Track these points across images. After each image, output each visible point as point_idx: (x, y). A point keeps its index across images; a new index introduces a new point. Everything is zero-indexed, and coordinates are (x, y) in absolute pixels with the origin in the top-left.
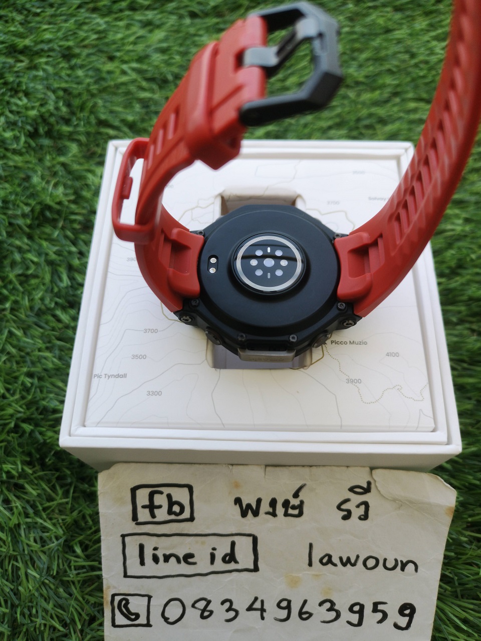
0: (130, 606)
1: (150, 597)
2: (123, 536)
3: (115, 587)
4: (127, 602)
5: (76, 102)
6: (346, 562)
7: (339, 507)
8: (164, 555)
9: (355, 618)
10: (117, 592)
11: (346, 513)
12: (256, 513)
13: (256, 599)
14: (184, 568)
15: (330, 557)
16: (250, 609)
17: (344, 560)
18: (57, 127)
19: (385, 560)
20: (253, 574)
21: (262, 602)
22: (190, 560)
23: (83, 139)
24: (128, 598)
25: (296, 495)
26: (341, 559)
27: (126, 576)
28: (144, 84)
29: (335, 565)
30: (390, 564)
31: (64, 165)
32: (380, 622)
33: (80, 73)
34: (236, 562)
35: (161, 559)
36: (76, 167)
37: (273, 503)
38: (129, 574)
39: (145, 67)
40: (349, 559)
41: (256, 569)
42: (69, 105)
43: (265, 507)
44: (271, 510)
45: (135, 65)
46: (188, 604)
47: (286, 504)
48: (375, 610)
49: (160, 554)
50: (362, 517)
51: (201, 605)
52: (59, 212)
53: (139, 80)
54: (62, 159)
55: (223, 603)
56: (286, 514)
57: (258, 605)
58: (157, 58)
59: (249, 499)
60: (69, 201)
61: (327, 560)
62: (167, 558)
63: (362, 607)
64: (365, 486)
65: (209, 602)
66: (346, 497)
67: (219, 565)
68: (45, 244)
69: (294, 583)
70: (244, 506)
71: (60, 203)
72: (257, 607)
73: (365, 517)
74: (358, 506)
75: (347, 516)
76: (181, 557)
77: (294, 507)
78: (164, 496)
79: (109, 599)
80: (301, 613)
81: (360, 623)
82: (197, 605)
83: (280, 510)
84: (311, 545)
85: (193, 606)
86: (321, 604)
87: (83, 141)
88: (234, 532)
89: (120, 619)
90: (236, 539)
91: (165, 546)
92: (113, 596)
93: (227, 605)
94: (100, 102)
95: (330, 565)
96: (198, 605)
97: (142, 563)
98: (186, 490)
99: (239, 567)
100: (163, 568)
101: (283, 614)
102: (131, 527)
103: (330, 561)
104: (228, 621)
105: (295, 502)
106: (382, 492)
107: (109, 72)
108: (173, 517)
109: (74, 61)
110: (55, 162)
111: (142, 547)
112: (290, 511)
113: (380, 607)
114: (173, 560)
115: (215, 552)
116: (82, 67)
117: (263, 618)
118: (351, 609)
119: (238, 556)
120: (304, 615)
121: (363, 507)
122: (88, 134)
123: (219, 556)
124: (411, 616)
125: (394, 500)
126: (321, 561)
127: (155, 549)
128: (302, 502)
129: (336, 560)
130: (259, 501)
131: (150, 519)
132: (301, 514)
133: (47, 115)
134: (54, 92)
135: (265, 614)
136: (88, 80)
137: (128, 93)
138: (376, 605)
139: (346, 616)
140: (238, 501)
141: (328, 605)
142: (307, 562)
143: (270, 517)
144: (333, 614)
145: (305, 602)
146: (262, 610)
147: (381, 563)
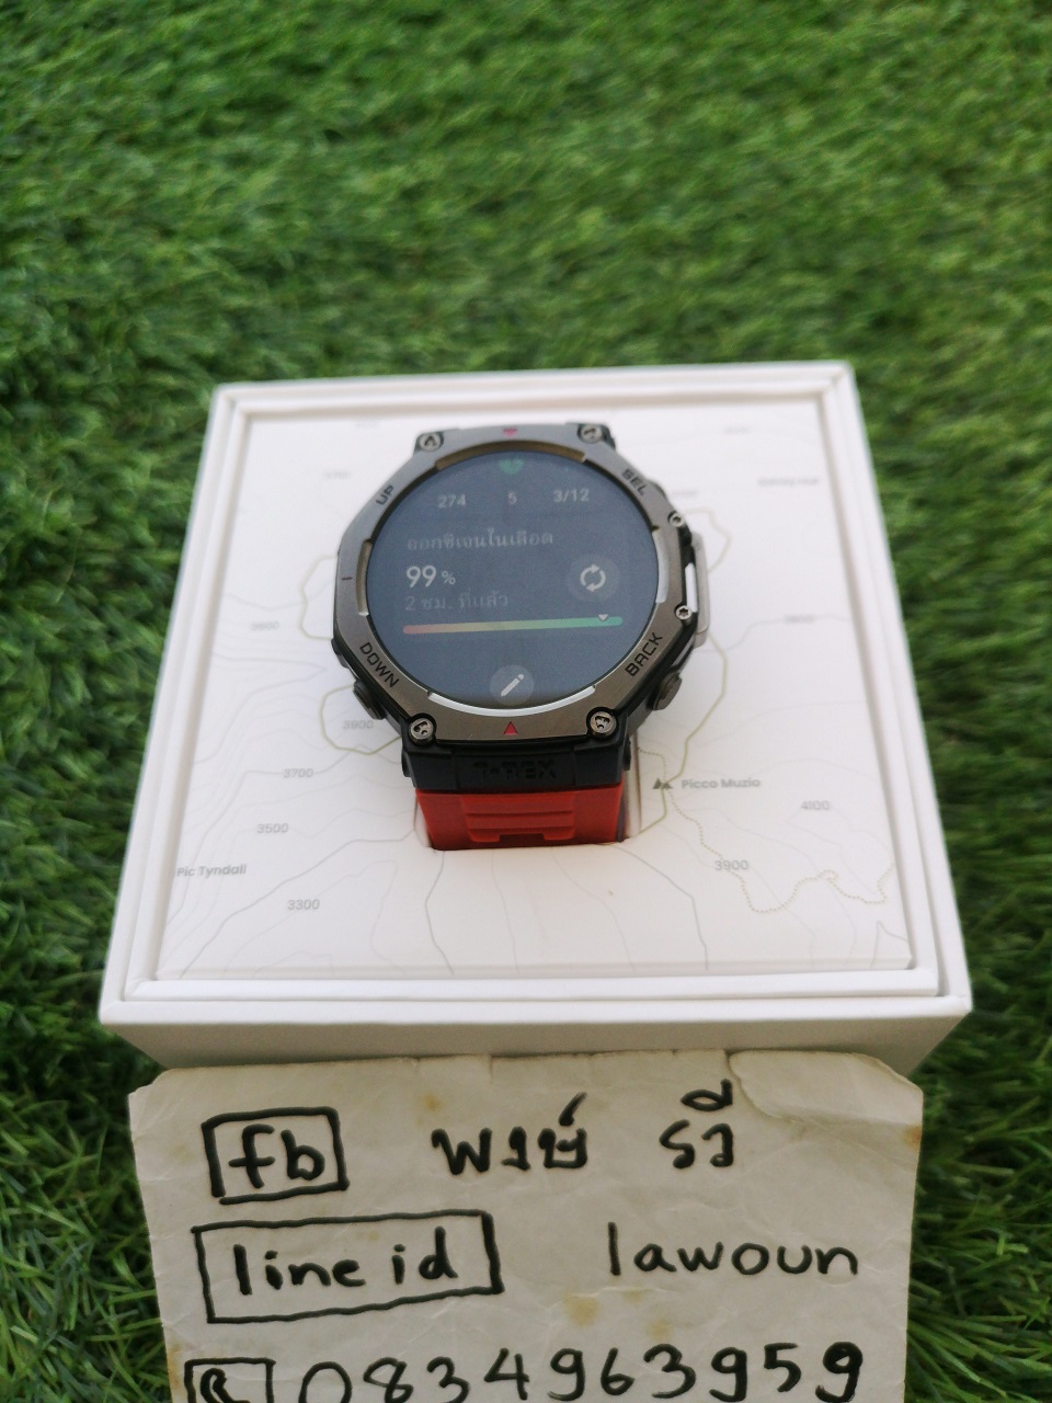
0: (227, 1386)
1: (269, 1364)
2: (197, 1231)
3: (191, 1347)
4: (221, 1378)
5: (94, 326)
6: (694, 1262)
7: (665, 1141)
8: (292, 1269)
9: (727, 1384)
10: (197, 1357)
11: (681, 1153)
12: (482, 1164)
13: (504, 1354)
14: (337, 1295)
15: (657, 1251)
16: (493, 1376)
17: (691, 1256)
18: (57, 381)
19: (782, 1252)
20: (492, 1298)
21: (519, 1360)
22: (350, 1276)
23: (111, 398)
24: (223, 1367)
25: (566, 1120)
26: (682, 1255)
27: (212, 1319)
28: (237, 279)
29: (671, 1269)
30: (794, 1261)
31: (74, 456)
32: (785, 1388)
33: (103, 268)
34: (452, 1275)
35: (286, 1277)
36: (97, 457)
37: (517, 1140)
38: (218, 1315)
39: (236, 246)
40: (700, 1255)
41: (496, 1287)
42: (79, 332)
43: (500, 1149)
44: (514, 1156)
45: (216, 244)
46: (356, 1372)
47: (547, 1140)
48: (771, 1362)
49: (281, 1266)
50: (720, 1159)
51: (384, 1375)
52: (63, 552)
53: (226, 274)
54: (69, 442)
55: (432, 1367)
56: (549, 1163)
57: (509, 1367)
58: (260, 225)
59: (463, 1134)
60: (86, 527)
61: (652, 1259)
62: (298, 1275)
63: (741, 1358)
64: (718, 1091)
65: (400, 1368)
66: (679, 1118)
67: (414, 1284)
68: (36, 620)
69: (585, 1314)
70: (454, 1149)
71: (64, 533)
72: (508, 1373)
73: (726, 1159)
74: (707, 1137)
75: (686, 1159)
76: (329, 1269)
77: (564, 1147)
78: (276, 1136)
79: (181, 1373)
80: (606, 1381)
81: (740, 1393)
82: (375, 1376)
83: (535, 1155)
84: (612, 1230)
85: (367, 1378)
86: (649, 1357)
87: (112, 404)
88: (439, 1208)
90: (445, 1223)
91: (292, 1248)
92: (189, 1366)
93: (441, 1371)
94: (145, 323)
95: (659, 1271)
96: (378, 1375)
97: (245, 1289)
98: (322, 1122)
99: (459, 1284)
100: (292, 1298)
101: (568, 1384)
102: (212, 1211)
103: (658, 1261)
105: (566, 1135)
106: (758, 1102)
107: (165, 262)
108: (299, 1183)
109: (90, 246)
110: (55, 451)
111: (239, 1254)
112: (558, 1156)
113: (782, 1355)
114: (311, 1278)
115: (402, 1255)
116: (106, 255)
117: (523, 1396)
118: (717, 1364)
119: (455, 1259)
120: (615, 1383)
121: (718, 1140)
122: (122, 389)
123: (412, 1262)
124: (853, 1370)
125: (787, 1119)
126: (638, 1261)
127: (270, 1255)
128: (581, 1135)
129: (670, 1257)
130: (485, 1137)
131: (249, 1190)
132: (581, 1161)
133: (36, 358)
134: (51, 309)
135: (527, 1387)
136: (118, 282)
137: (203, 301)
138: (771, 1351)
139: (708, 1379)
140: (439, 1139)
141: (664, 1358)
142: (608, 1265)
143: (514, 1170)
144: (678, 1379)
145: (613, 1354)
146: (521, 1378)
147: (773, 1257)
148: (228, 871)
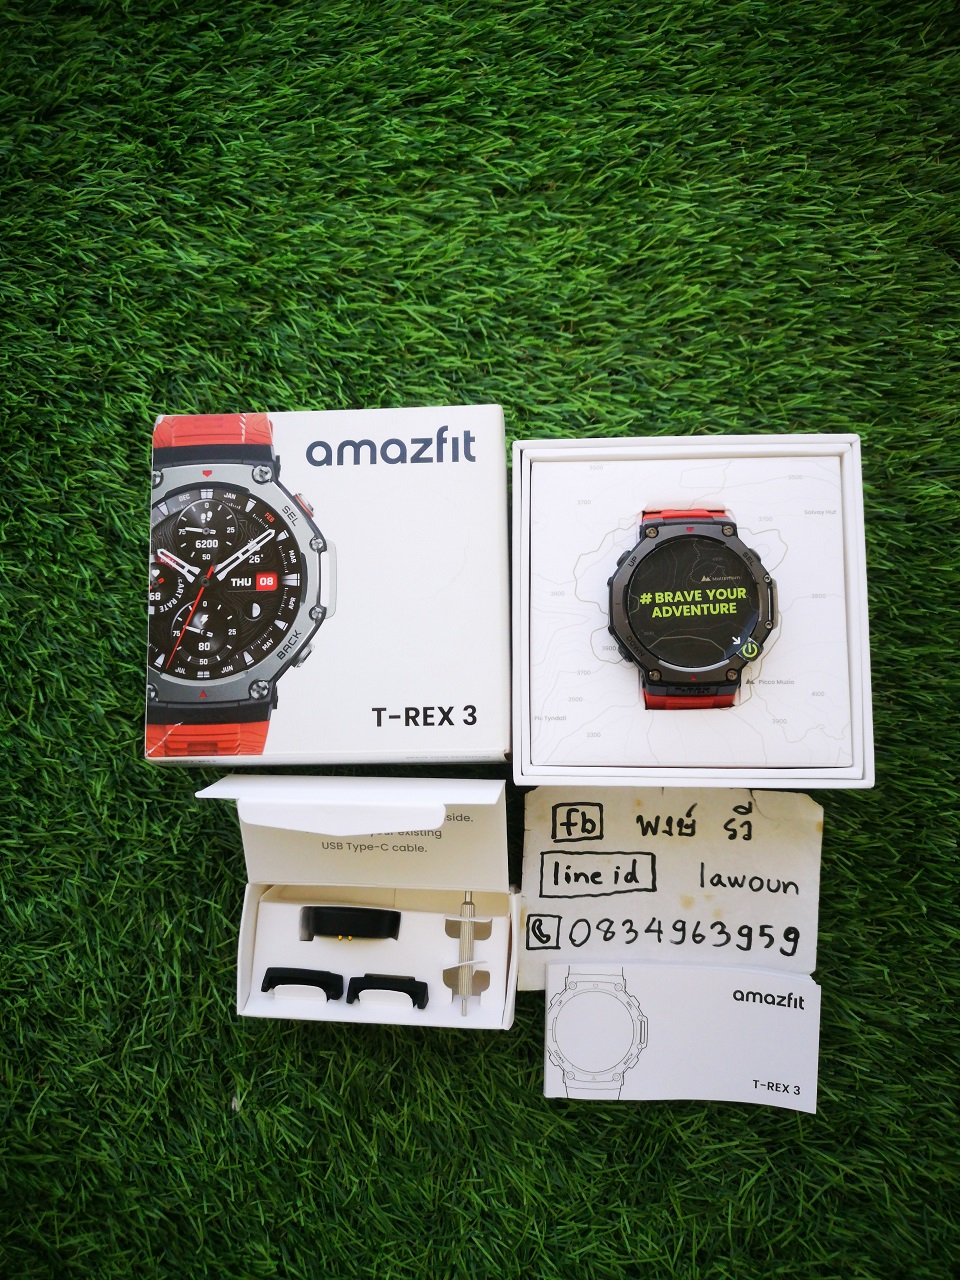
0: (543, 927)
1: (560, 918)
2: (543, 854)
3: (530, 908)
4: (541, 923)
7: (726, 828)
8: (575, 874)
9: (744, 942)
10: (532, 913)
11: (732, 834)
12: (654, 831)
13: (654, 919)
14: (592, 888)
15: (719, 876)
16: (648, 930)
17: (733, 881)
19: (769, 882)
20: (652, 893)
21: (659, 923)
22: (597, 880)
24: (542, 918)
25: (689, 815)
26: (729, 879)
27: (541, 895)
29: (724, 886)
30: (773, 886)
32: (767, 946)
34: (637, 881)
35: (573, 878)
37: (669, 822)
38: (544, 894)
40: (736, 880)
41: (654, 889)
43: (662, 825)
44: (668, 830)
46: (593, 925)
47: (680, 824)
48: (762, 934)
49: (572, 873)
50: (746, 837)
51: (605, 926)
55: (624, 924)
56: (680, 834)
57: (655, 927)
59: (649, 817)
61: (717, 881)
62: (577, 877)
63: (750, 929)
64: (747, 806)
65: (612, 923)
66: (731, 818)
67: (621, 885)
69: (688, 903)
70: (645, 824)
72: (655, 929)
73: (748, 837)
74: (742, 826)
75: (733, 836)
76: (589, 876)
77: (687, 828)
78: (580, 814)
79: (525, 919)
80: (694, 936)
81: (748, 948)
82: (601, 926)
83: (675, 831)
84: (703, 866)
85: (598, 927)
86: (712, 927)
88: (635, 851)
89: (534, 942)
90: (637, 857)
91: (577, 865)
92: (529, 916)
95: (720, 886)
97: (556, 883)
98: (597, 809)
99: (639, 886)
100: (573, 888)
101: (679, 936)
102: (550, 845)
103: (720, 882)
104: (628, 943)
105: (688, 822)
106: (763, 812)
108: (585, 835)
111: (557, 865)
112: (684, 832)
113: (767, 931)
114: (582, 878)
115: (618, 871)
117: (660, 940)
118: (740, 933)
119: (638, 876)
120: (698, 938)
121: (746, 827)
123: (622, 874)
124: (795, 940)
126: (712, 881)
127: (569, 868)
128: (694, 822)
129: (725, 880)
130: (657, 820)
131: (566, 837)
132: (693, 834)
135: (661, 936)
138: (763, 928)
139: (737, 939)
140: (640, 819)
141: (719, 928)
142: (699, 883)
143: (666, 836)
144: (723, 937)
145: (698, 924)
146: (660, 932)
147: (765, 883)
148: (558, 718)
